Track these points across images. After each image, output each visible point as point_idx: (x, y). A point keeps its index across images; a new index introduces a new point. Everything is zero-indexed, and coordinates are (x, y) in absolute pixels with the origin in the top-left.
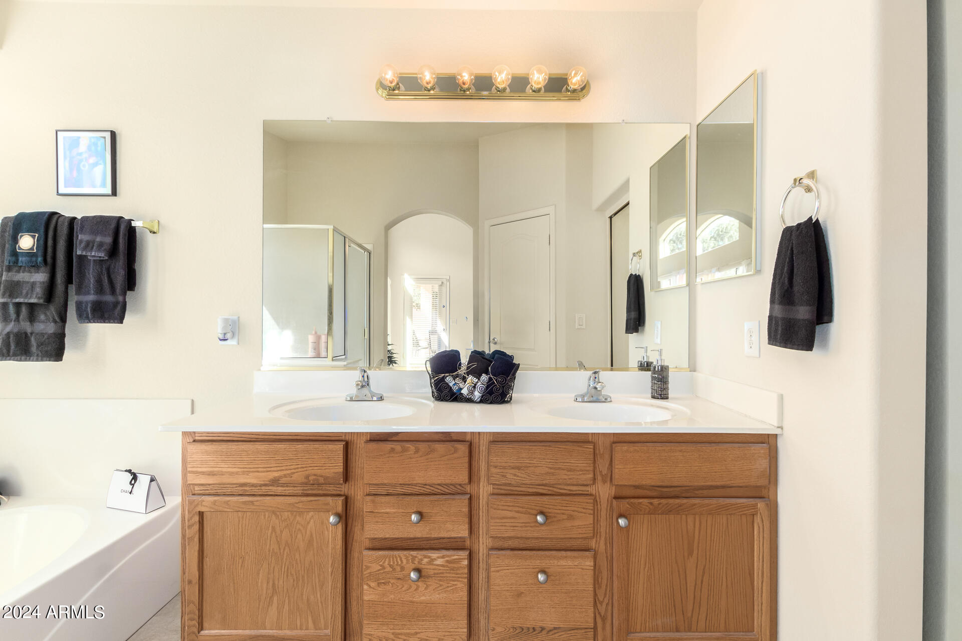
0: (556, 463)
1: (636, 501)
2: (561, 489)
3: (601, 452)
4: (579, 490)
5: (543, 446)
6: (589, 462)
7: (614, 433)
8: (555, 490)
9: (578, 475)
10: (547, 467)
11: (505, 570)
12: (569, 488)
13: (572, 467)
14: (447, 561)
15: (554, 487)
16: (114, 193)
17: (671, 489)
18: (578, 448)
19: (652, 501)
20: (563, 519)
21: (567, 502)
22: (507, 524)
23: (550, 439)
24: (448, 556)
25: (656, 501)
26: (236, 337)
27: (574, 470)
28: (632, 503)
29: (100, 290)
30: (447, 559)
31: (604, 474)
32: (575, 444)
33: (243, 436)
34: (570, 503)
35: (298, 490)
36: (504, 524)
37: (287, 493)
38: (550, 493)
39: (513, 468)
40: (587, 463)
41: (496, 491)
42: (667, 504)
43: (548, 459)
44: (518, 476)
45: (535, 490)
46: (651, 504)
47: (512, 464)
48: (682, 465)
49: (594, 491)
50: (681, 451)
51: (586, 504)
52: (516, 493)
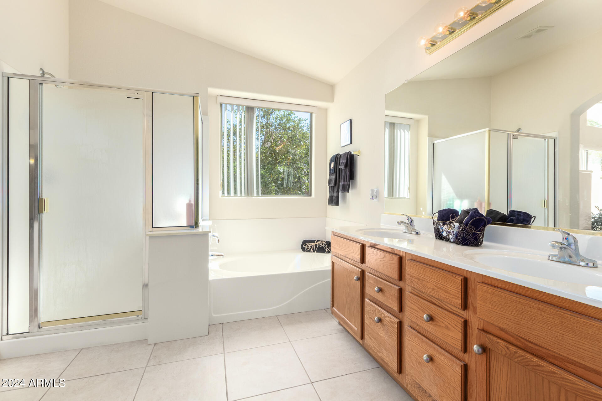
0: (438, 283)
1: (495, 339)
2: (446, 306)
3: (473, 287)
4: (457, 311)
5: (432, 269)
6: (458, 290)
7: (483, 275)
8: (442, 304)
9: (451, 298)
10: (433, 284)
11: (412, 341)
12: (450, 306)
13: (448, 291)
14: (390, 320)
15: (442, 302)
16: (351, 143)
17: (536, 347)
18: (451, 277)
19: (510, 346)
20: (443, 327)
21: (445, 315)
22: (414, 314)
23: (440, 267)
24: (391, 318)
25: (513, 348)
26: (377, 198)
27: (449, 293)
28: (490, 338)
29: (344, 181)
30: (390, 319)
31: (474, 306)
32: (451, 274)
33: (342, 235)
34: (446, 316)
35: (352, 262)
36: (413, 313)
37: (350, 262)
38: (439, 305)
39: (416, 279)
40: (457, 291)
41: (413, 291)
42: (522, 356)
43: (434, 279)
44: (418, 285)
45: (431, 299)
46: (508, 348)
47: (416, 276)
48: (540, 325)
49: (467, 317)
50: (539, 310)
51: (457, 323)
52: (422, 297)
